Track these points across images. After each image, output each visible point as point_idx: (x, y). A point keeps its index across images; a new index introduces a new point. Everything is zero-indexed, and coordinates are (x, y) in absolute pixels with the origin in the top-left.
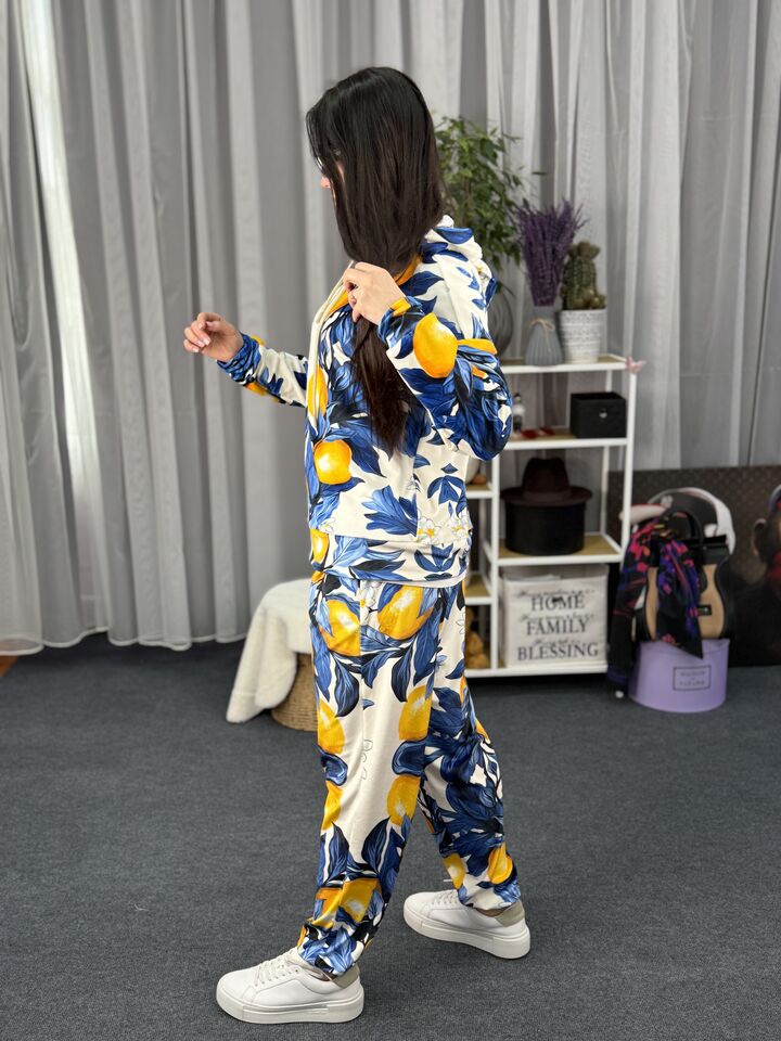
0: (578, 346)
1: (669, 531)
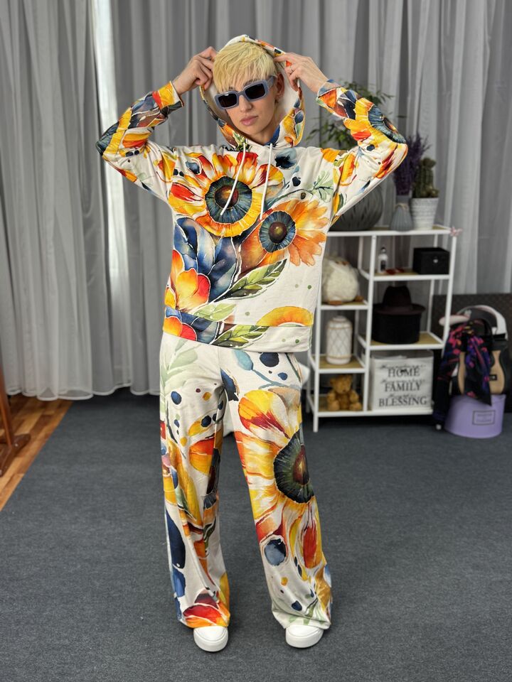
0: (422, 220)
1: (472, 331)
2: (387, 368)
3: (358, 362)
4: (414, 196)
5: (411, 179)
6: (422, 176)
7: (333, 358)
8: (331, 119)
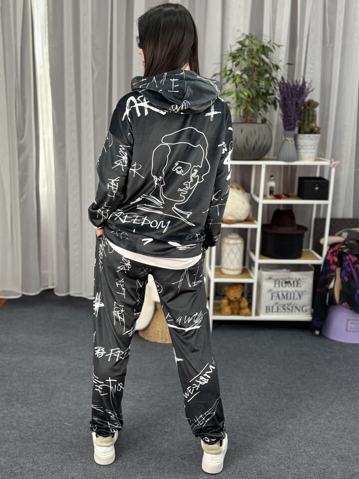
0: (306, 152)
1: (348, 249)
2: (273, 279)
3: (248, 273)
4: (300, 132)
5: (296, 117)
6: (306, 115)
7: (227, 269)
8: (230, 65)
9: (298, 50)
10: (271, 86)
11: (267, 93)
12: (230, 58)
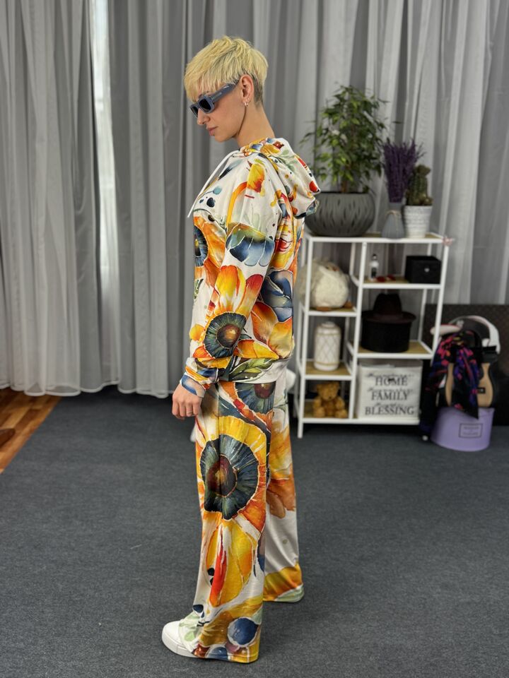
0: (414, 228)
1: (462, 342)
2: (375, 376)
3: (345, 368)
4: (408, 204)
5: (404, 185)
6: (416, 183)
7: (321, 364)
8: (326, 123)
9: (407, 104)
10: (374, 149)
11: (370, 157)
12: (327, 115)
